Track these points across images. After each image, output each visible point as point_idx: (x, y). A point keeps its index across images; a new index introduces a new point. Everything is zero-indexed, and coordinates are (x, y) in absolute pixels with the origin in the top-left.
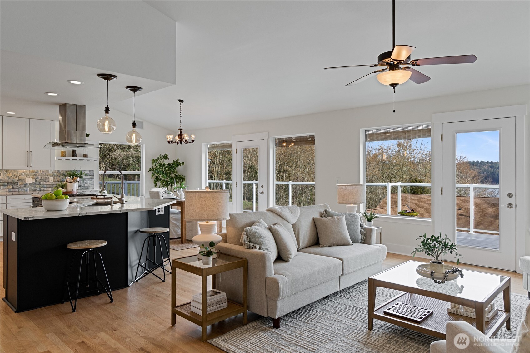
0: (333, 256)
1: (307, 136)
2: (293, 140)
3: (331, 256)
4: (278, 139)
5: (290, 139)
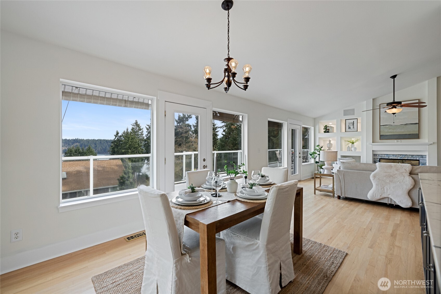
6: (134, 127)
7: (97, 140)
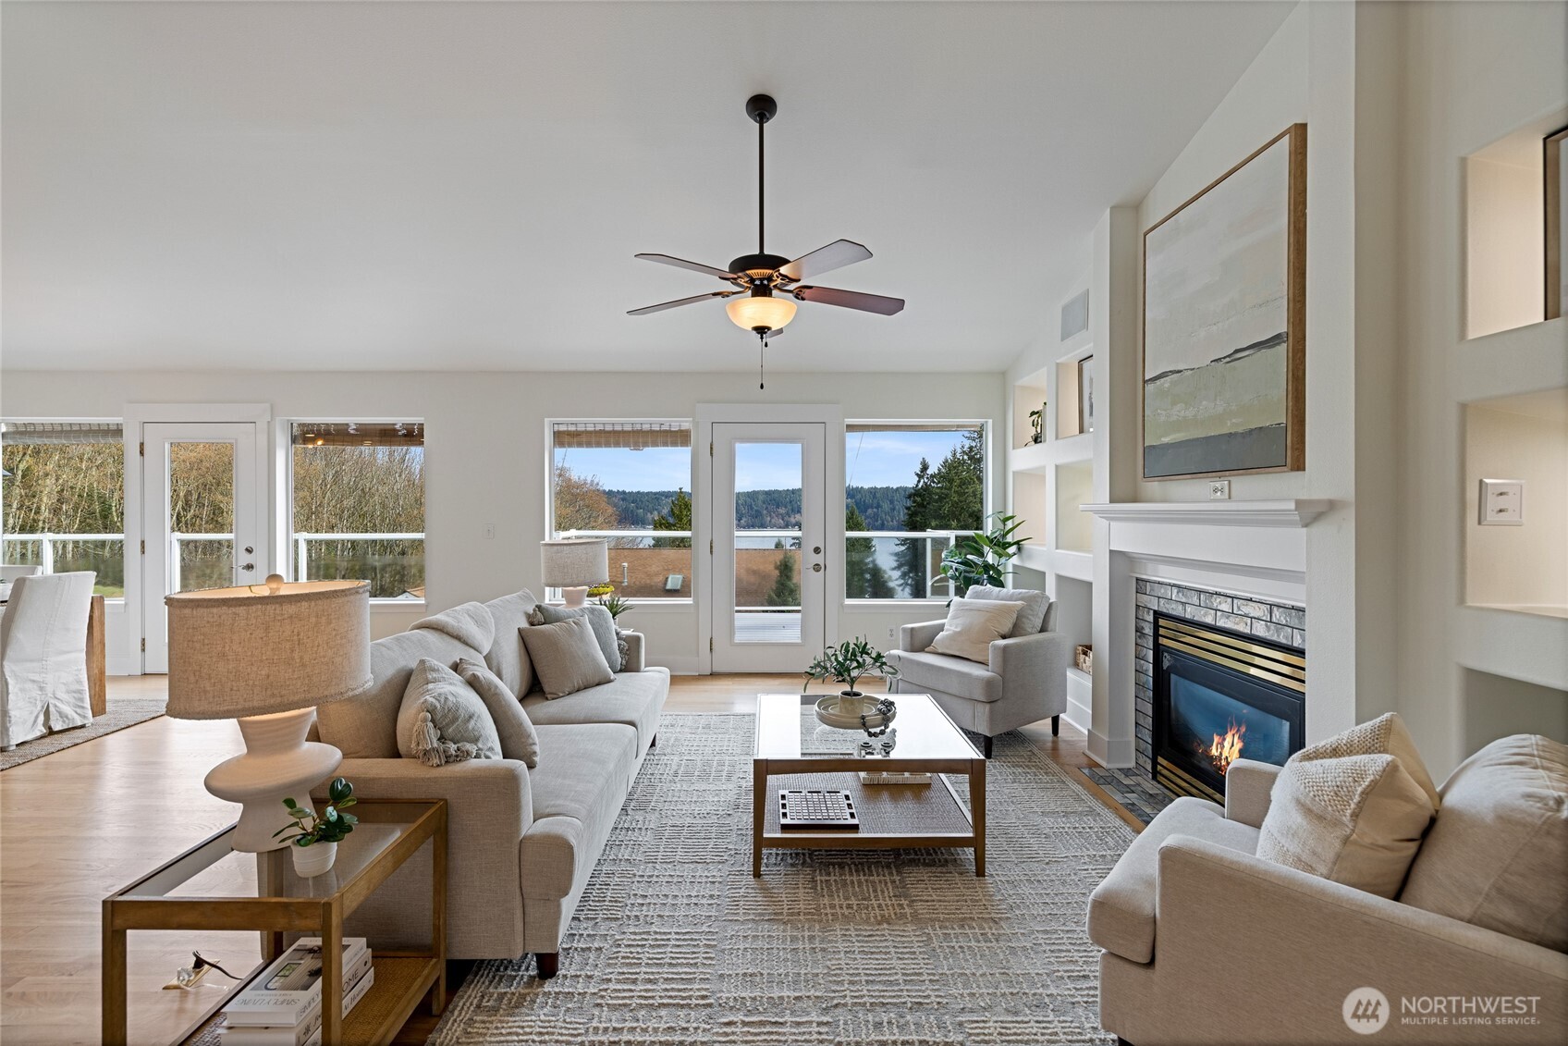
0: (613, 718)
1: (395, 424)
2: (352, 432)
3: (600, 719)
4: (299, 425)
5: (340, 428)
6: (974, 444)
7: (897, 488)
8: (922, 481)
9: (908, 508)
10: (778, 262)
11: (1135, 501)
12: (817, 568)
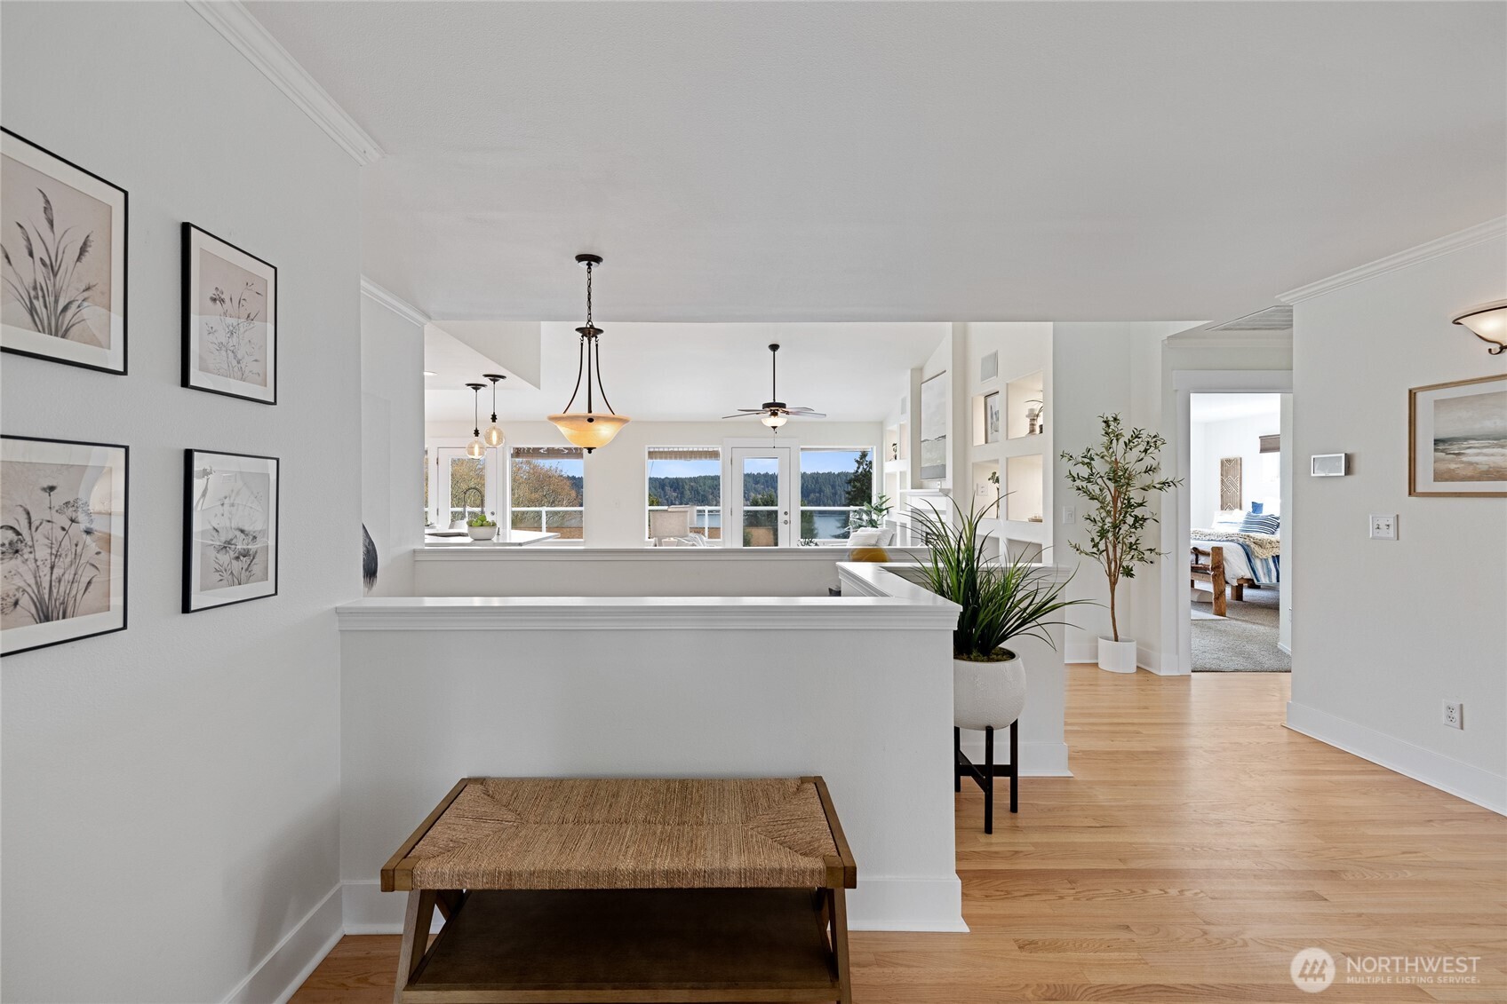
4: (521, 447)
7: (839, 474)
8: (861, 467)
9: (848, 493)
10: (783, 405)
11: (921, 488)
12: (786, 522)
